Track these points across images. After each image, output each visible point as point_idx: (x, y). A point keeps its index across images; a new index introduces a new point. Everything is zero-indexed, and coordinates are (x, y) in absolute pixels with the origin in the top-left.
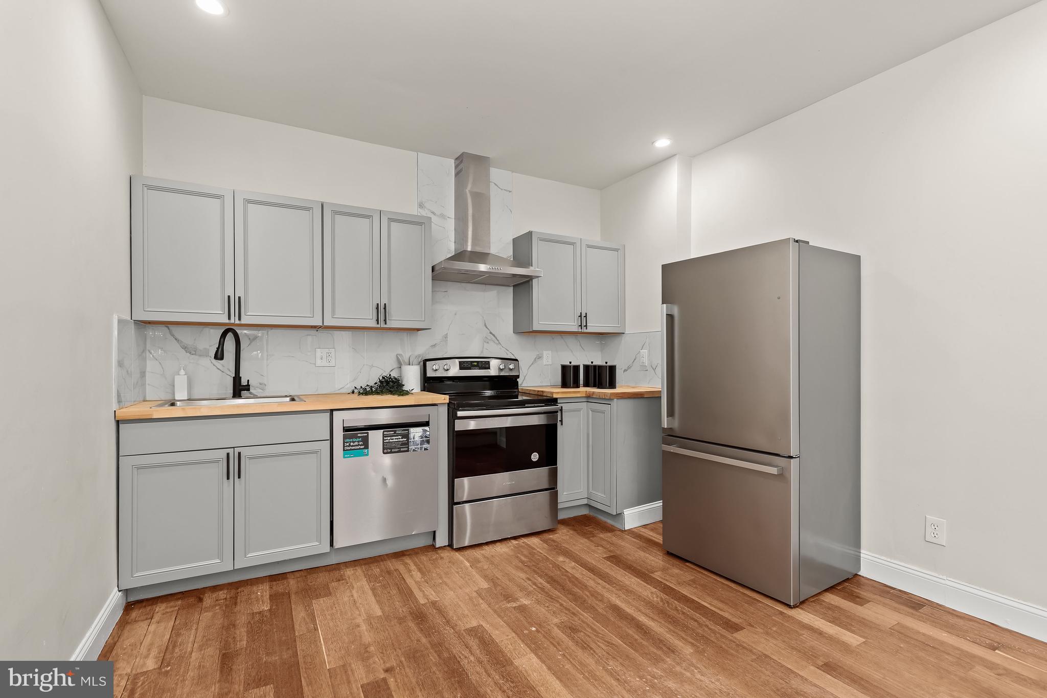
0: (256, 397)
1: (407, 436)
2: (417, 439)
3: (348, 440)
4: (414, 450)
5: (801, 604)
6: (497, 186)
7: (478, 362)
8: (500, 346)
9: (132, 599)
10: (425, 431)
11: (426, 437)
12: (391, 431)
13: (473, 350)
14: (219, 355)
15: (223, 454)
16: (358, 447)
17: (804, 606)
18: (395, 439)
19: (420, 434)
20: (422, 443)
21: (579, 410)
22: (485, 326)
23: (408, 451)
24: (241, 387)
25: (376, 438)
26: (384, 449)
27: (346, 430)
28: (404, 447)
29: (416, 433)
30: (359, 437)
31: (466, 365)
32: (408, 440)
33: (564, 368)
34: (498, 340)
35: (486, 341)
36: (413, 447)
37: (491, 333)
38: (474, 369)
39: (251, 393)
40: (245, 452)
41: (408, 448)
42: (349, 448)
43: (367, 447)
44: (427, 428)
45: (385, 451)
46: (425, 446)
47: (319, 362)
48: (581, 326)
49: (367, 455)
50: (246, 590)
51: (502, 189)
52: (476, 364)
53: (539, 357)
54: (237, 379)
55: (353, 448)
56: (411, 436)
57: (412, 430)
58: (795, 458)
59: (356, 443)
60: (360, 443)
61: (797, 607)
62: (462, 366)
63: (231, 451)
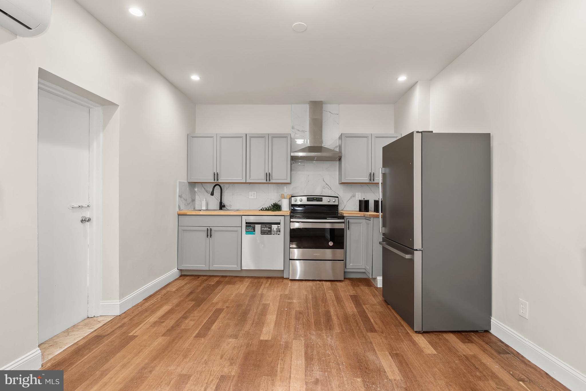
0: (228, 210)
1: (271, 228)
2: (275, 229)
3: (247, 227)
4: (273, 234)
5: (424, 333)
6: (330, 112)
7: (316, 198)
8: (331, 190)
9: (183, 274)
10: (278, 227)
11: (279, 229)
12: (264, 225)
13: (317, 192)
14: (212, 194)
15: (206, 229)
16: (250, 231)
17: (425, 335)
18: (266, 229)
19: (276, 228)
20: (277, 231)
21: (360, 223)
22: (323, 180)
23: (271, 234)
24: (222, 206)
25: (258, 227)
26: (261, 233)
27: (246, 223)
28: (269, 232)
29: (275, 227)
30: (252, 227)
31: (310, 199)
32: (271, 230)
33: (360, 201)
34: (330, 187)
35: (324, 188)
36: (273, 233)
37: (326, 184)
38: (314, 201)
39: (226, 208)
40: (213, 228)
41: (271, 233)
42: (248, 231)
43: (254, 231)
44: (279, 225)
45: (262, 233)
46: (278, 233)
47: (250, 197)
48: (370, 180)
49: (255, 234)
50: (212, 278)
51: (333, 114)
52: (315, 199)
53: (354, 196)
54: (221, 203)
55: (249, 231)
56: (273, 228)
57: (273, 225)
58: (418, 251)
59: (250, 229)
60: (252, 229)
61: (421, 333)
62: (308, 200)
63: (209, 228)
